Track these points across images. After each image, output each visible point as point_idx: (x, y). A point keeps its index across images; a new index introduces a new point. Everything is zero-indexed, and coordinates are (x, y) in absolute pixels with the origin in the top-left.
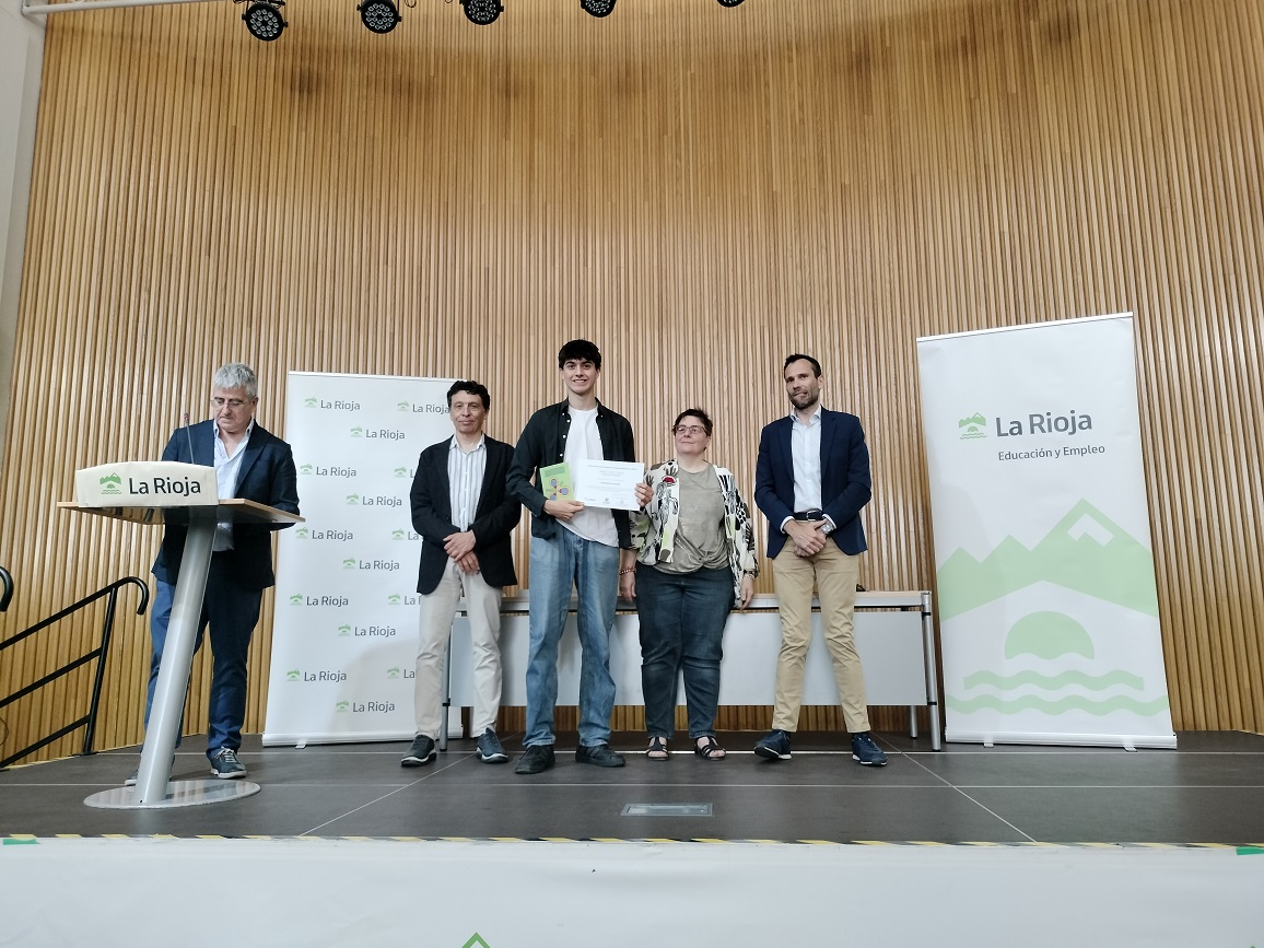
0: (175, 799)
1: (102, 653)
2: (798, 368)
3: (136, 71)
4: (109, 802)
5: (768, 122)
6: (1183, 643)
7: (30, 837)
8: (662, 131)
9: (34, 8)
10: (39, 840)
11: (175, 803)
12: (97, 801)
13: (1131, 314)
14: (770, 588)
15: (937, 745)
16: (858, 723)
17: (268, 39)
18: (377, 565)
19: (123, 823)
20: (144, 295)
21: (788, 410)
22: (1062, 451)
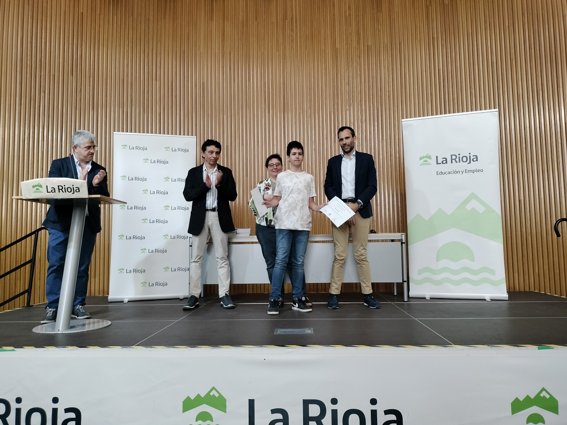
1: (33, 261)
2: (345, 133)
5: (334, 15)
7: (12, 348)
8: (285, 17)
10: (16, 349)
12: (38, 330)
15: (406, 299)
16: (367, 290)
18: (157, 221)
22: (464, 171)
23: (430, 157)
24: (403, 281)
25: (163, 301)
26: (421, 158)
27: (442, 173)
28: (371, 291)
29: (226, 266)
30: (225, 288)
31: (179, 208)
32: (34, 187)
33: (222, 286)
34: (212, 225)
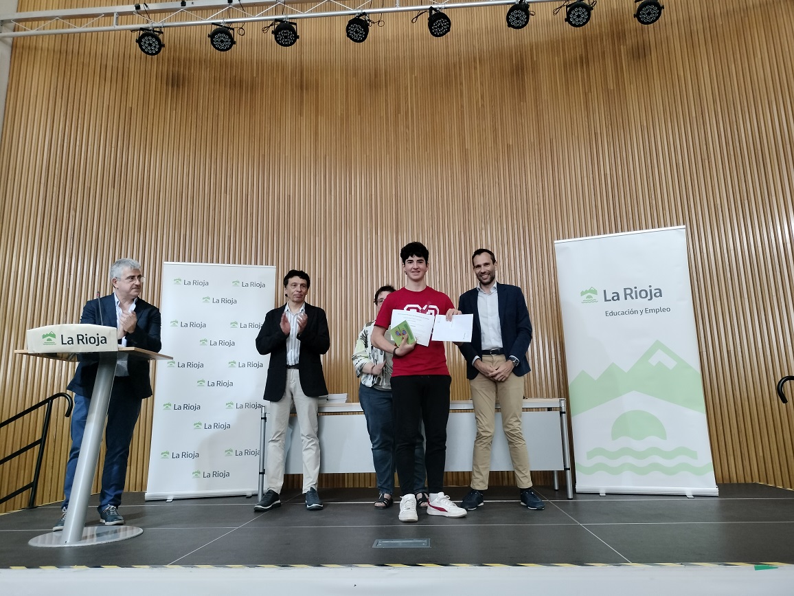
0: (88, 540)
1: (42, 442)
2: (482, 259)
3: (69, 73)
4: (51, 543)
5: (462, 106)
6: (721, 428)
8: (397, 111)
9: (4, 34)
11: (95, 542)
12: (38, 542)
13: (685, 226)
15: (570, 496)
17: (152, 54)
18: (219, 383)
19: (54, 558)
20: (72, 212)
22: (644, 311)
23: (595, 292)
24: (566, 469)
25: (223, 499)
26: (582, 293)
27: (612, 314)
28: (530, 485)
29: (315, 448)
30: (311, 480)
31: (250, 364)
32: (44, 336)
33: (307, 476)
34: (295, 388)
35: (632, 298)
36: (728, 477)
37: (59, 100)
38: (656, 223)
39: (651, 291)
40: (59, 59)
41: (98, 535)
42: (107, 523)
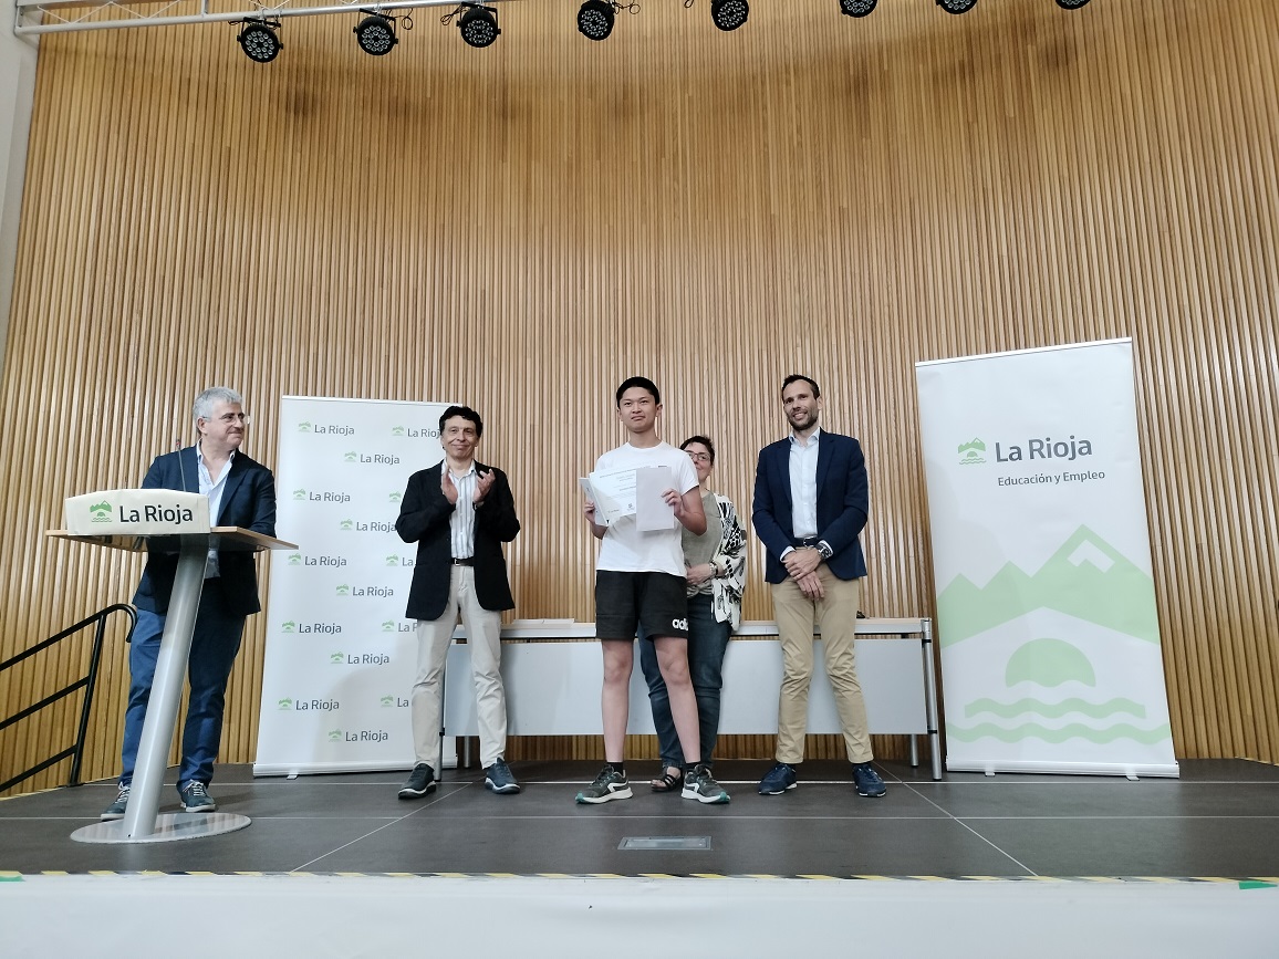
0: (163, 833)
1: (90, 682)
2: (797, 388)
3: (130, 92)
4: (94, 837)
5: (766, 145)
6: (1185, 669)
7: (16, 874)
8: (660, 153)
9: (26, 28)
10: (24, 877)
11: (164, 837)
12: (84, 836)
13: (1130, 339)
14: (768, 613)
15: (938, 775)
16: (860, 753)
17: (263, 60)
18: (371, 591)
19: (111, 859)
20: (136, 317)
21: (788, 432)
22: (1062, 477)
23: (981, 446)
24: (931, 732)
26: (961, 449)
27: (1010, 481)
28: (869, 757)
30: (496, 746)
32: (93, 509)
33: (488, 740)
34: (466, 597)
35: (1043, 456)
36: (1194, 749)
37: (113, 137)
38: (1083, 334)
39: (1073, 443)
40: (115, 70)
41: (177, 827)
42: (188, 809)
